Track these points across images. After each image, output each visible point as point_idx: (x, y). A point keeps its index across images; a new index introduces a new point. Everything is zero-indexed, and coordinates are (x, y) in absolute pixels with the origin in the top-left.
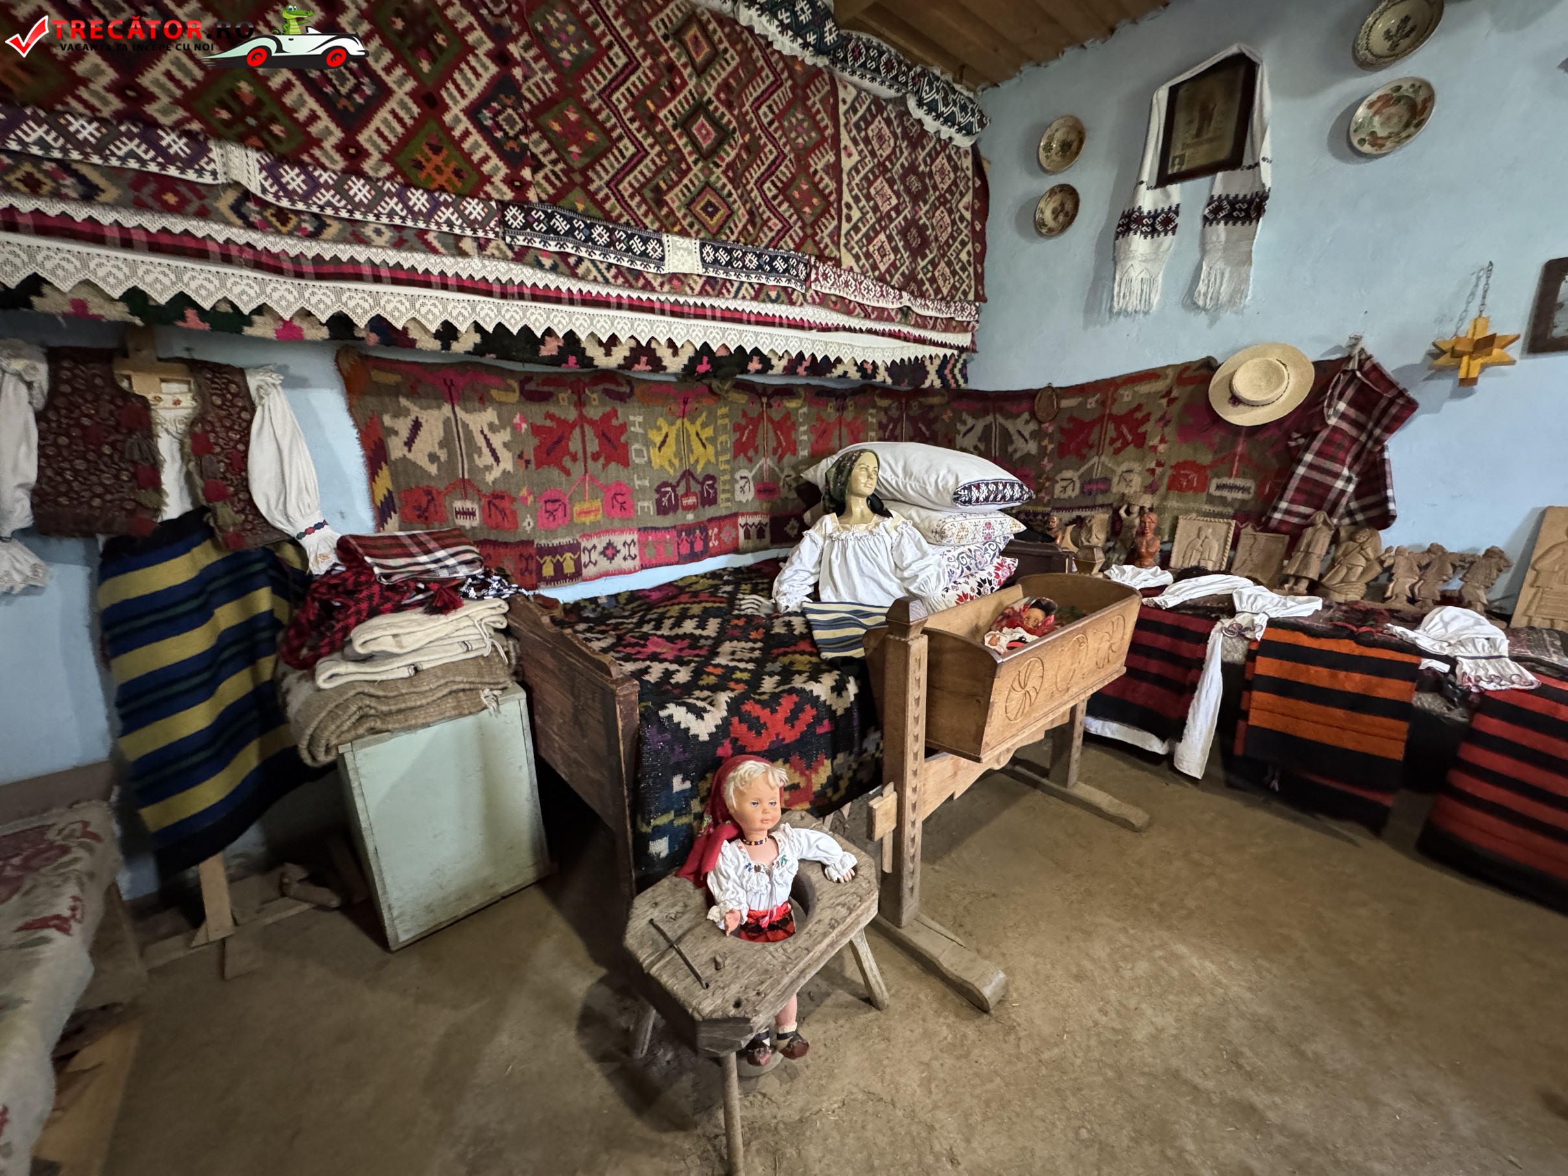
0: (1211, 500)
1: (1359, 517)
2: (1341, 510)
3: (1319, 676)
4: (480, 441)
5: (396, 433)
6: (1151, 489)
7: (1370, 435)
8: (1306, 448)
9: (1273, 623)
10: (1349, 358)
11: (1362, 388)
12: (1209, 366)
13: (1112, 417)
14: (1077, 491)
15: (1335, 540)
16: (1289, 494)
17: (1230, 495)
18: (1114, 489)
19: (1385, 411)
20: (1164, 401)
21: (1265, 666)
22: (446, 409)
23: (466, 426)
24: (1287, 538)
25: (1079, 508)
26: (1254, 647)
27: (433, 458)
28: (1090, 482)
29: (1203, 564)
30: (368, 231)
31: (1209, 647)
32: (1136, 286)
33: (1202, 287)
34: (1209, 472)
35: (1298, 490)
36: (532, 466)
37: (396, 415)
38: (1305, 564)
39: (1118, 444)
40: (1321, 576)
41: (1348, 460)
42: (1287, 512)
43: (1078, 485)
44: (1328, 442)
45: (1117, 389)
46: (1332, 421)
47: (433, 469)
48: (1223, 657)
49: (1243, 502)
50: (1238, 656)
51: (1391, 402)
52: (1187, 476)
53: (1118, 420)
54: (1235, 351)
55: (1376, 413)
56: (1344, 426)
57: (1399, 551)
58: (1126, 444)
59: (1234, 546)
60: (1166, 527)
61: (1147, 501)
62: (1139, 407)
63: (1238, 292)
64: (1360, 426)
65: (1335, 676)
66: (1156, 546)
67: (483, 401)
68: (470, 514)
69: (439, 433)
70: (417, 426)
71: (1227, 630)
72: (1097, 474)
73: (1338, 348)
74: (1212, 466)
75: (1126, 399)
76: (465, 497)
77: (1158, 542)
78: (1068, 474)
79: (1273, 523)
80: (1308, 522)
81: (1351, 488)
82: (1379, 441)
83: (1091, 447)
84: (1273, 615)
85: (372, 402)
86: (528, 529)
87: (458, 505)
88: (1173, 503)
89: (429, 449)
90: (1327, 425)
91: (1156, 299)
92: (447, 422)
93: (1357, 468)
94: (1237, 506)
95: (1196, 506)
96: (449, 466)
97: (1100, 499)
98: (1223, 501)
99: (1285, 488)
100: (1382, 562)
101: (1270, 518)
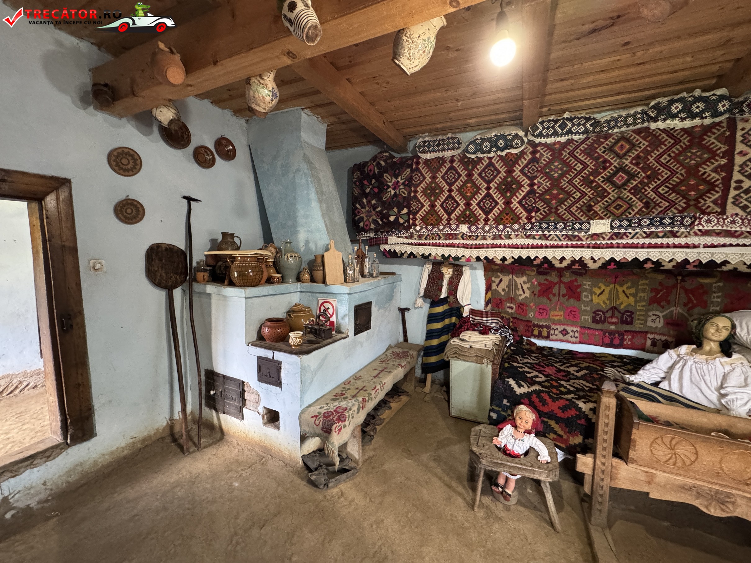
4: (519, 286)
5: (495, 282)
22: (511, 276)
23: (516, 281)
27: (504, 290)
30: (487, 237)
36: (537, 296)
37: (496, 278)
47: (503, 293)
67: (523, 274)
68: (512, 308)
69: (507, 283)
70: (501, 280)
76: (511, 303)
85: (490, 273)
86: (531, 317)
87: (508, 305)
89: (503, 287)
92: (510, 280)
96: (508, 293)
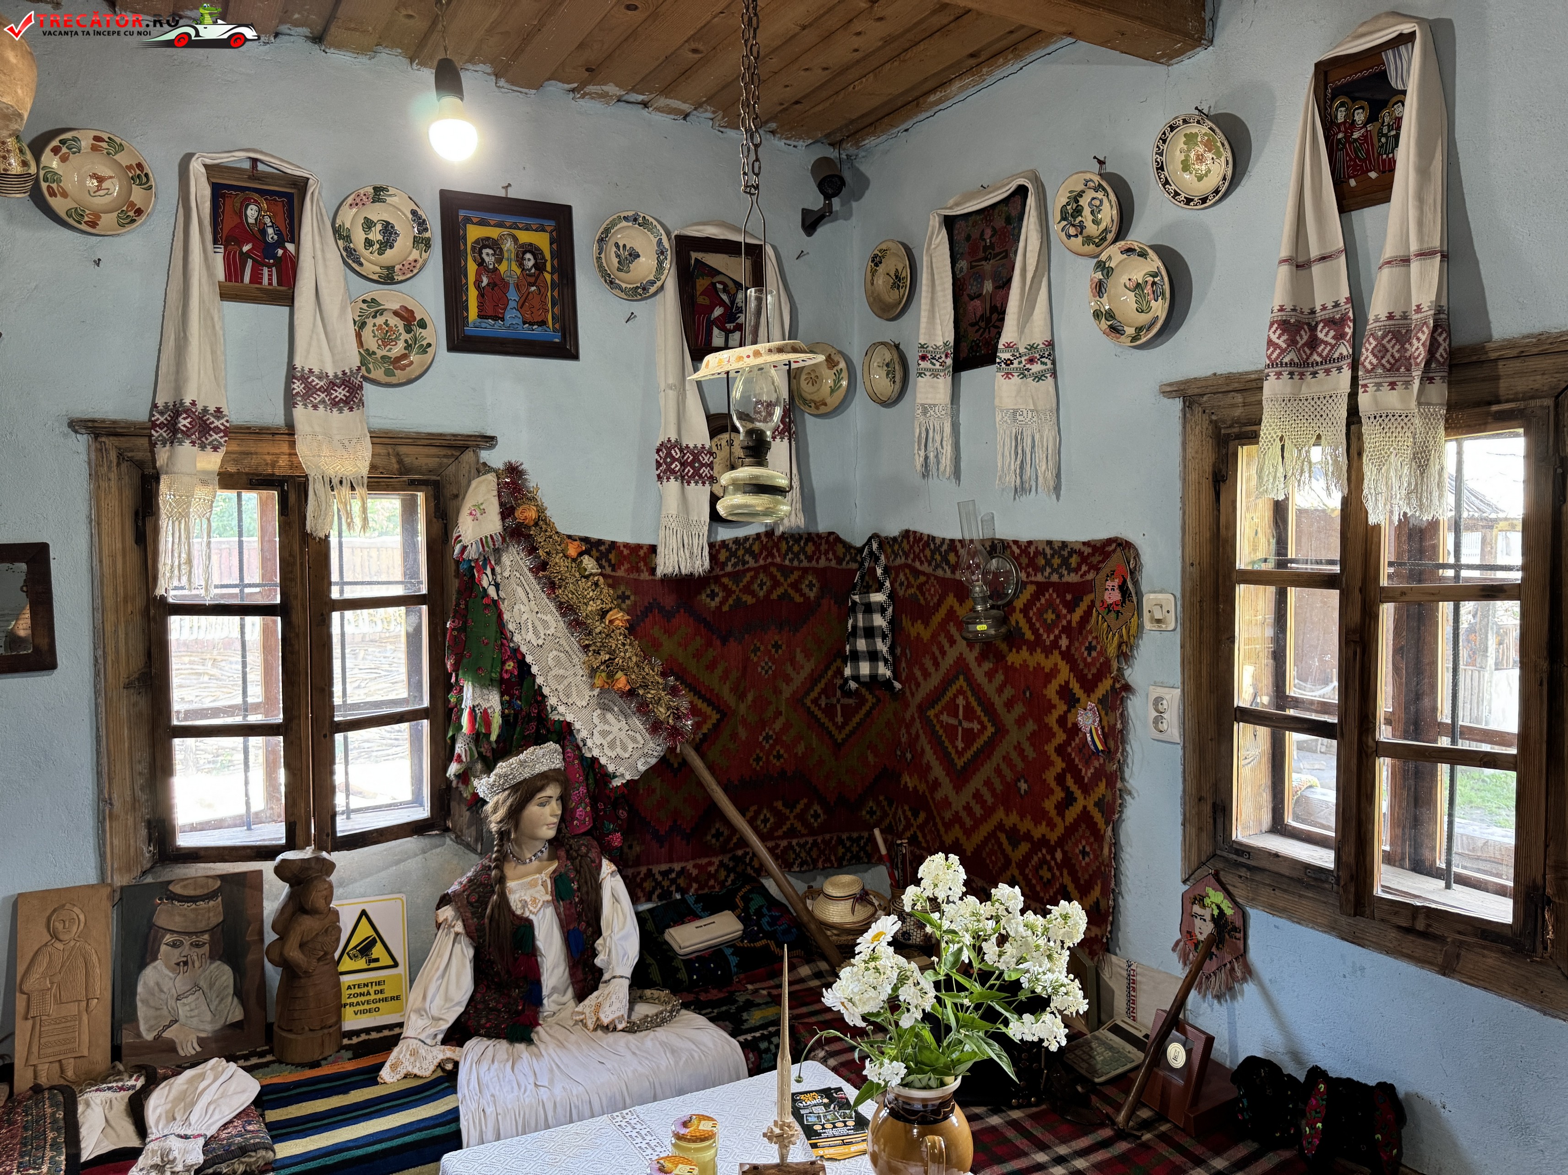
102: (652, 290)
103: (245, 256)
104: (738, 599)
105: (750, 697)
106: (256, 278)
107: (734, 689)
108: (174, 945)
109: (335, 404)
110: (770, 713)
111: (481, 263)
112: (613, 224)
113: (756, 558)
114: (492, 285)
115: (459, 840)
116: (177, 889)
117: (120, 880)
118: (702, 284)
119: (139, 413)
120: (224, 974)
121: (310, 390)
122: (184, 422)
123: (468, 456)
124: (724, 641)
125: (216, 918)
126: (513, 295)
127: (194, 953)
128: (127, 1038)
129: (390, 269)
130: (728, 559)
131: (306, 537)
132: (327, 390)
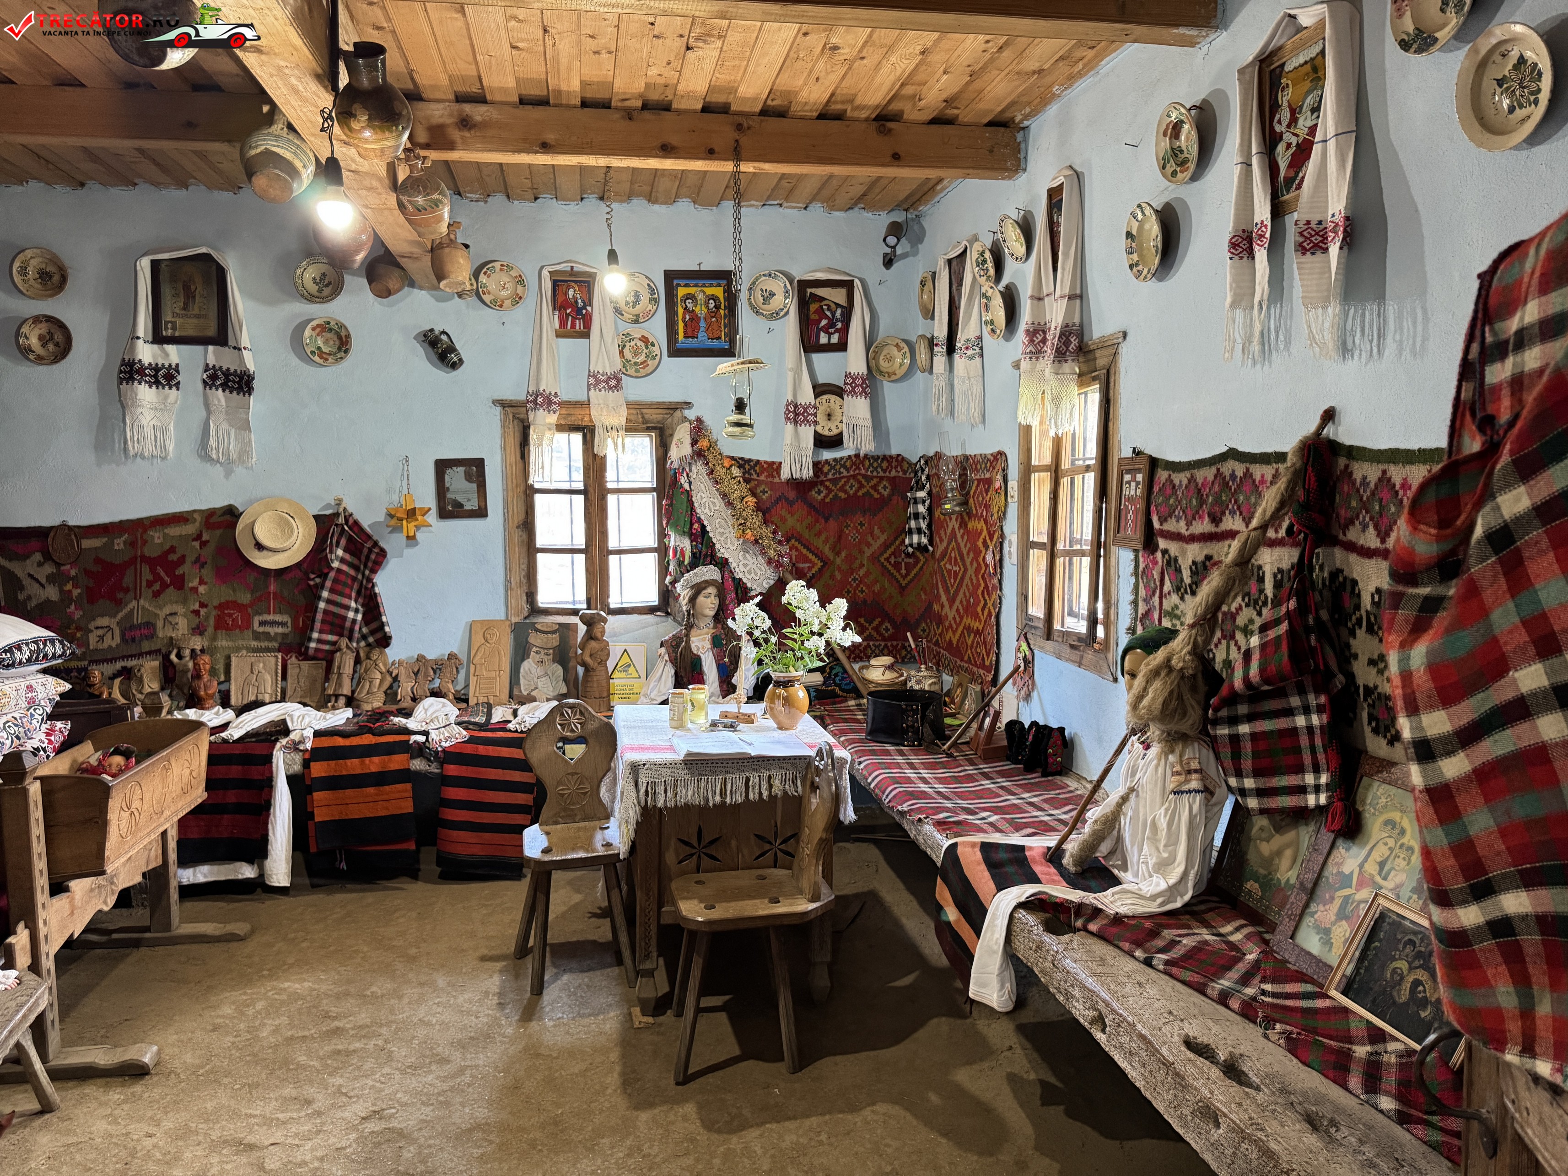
0: (257, 636)
1: (371, 639)
2: (356, 635)
3: (353, 766)
6: (198, 630)
7: (363, 575)
8: (322, 587)
9: (317, 734)
10: (337, 515)
11: (350, 539)
12: (231, 514)
13: (145, 559)
14: (118, 639)
15: (358, 661)
16: (318, 625)
17: (273, 630)
18: (161, 634)
19: (368, 557)
20: (197, 544)
21: (318, 769)
24: (324, 663)
25: (123, 658)
26: (307, 756)
28: (132, 627)
29: (260, 697)
31: (274, 765)
32: (149, 432)
33: (212, 442)
34: (250, 610)
35: (323, 621)
38: (339, 684)
39: (157, 586)
40: (353, 692)
41: (354, 595)
42: (319, 641)
43: (117, 632)
44: (335, 581)
45: (145, 531)
46: (336, 564)
48: (286, 770)
49: (284, 635)
50: (297, 768)
51: (370, 551)
52: (230, 615)
53: (152, 563)
54: (251, 502)
55: (363, 558)
56: (345, 568)
57: (400, 663)
58: (164, 586)
59: (284, 677)
60: (220, 667)
61: (197, 643)
62: (172, 550)
63: (245, 453)
64: (356, 568)
65: (363, 763)
66: (214, 688)
71: (285, 747)
72: (138, 619)
73: (328, 506)
74: (251, 605)
75: (157, 541)
77: (215, 683)
78: (104, 621)
79: (311, 652)
80: (336, 648)
81: (359, 617)
82: (370, 580)
83: (127, 590)
84: (317, 728)
88: (223, 643)
90: (332, 568)
91: (171, 448)
93: (360, 600)
94: (279, 640)
95: (244, 643)
97: (146, 646)
98: (267, 636)
99: (313, 621)
100: (391, 674)
101: (307, 648)
102: (782, 314)
103: (568, 315)
104: (836, 495)
105: (843, 554)
106: (573, 326)
107: (833, 549)
108: (537, 653)
109: (610, 388)
110: (857, 564)
111: (686, 308)
112: (757, 279)
113: (848, 470)
114: (691, 319)
115: (675, 620)
116: (539, 627)
117: (515, 620)
118: (813, 307)
119: (522, 397)
120: (560, 670)
121: (598, 382)
122: (540, 400)
123: (678, 414)
124: (827, 520)
125: (556, 643)
126: (702, 324)
127: (546, 658)
128: (516, 692)
129: (638, 316)
130: (829, 471)
131: (595, 456)
132: (606, 382)
